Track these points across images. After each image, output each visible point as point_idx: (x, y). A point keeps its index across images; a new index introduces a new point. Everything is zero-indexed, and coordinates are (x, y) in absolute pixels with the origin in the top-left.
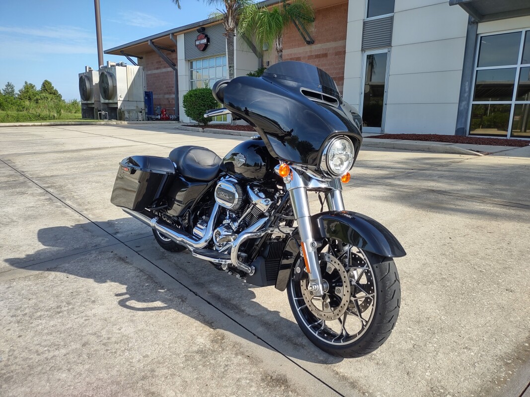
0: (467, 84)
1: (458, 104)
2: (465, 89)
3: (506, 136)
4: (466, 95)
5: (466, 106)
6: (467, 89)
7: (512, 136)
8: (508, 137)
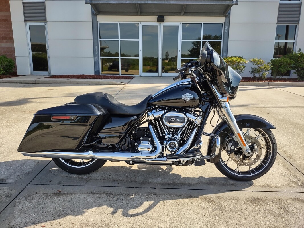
0: (96, 47)
1: (93, 58)
2: (96, 50)
3: (119, 74)
4: (97, 53)
5: (98, 59)
6: (97, 50)
7: (121, 74)
8: (120, 75)
